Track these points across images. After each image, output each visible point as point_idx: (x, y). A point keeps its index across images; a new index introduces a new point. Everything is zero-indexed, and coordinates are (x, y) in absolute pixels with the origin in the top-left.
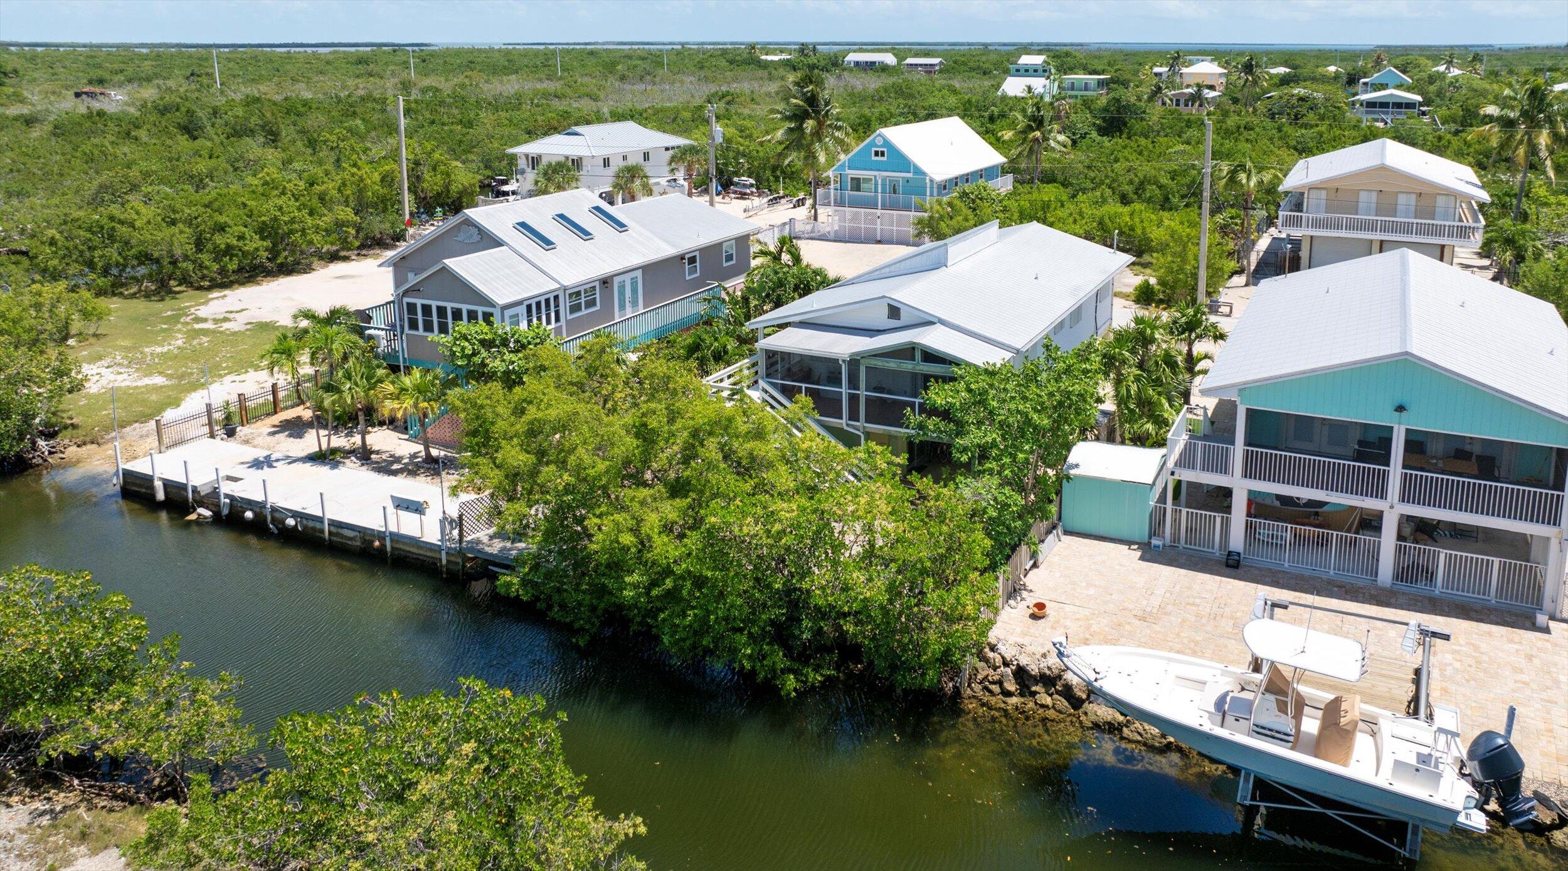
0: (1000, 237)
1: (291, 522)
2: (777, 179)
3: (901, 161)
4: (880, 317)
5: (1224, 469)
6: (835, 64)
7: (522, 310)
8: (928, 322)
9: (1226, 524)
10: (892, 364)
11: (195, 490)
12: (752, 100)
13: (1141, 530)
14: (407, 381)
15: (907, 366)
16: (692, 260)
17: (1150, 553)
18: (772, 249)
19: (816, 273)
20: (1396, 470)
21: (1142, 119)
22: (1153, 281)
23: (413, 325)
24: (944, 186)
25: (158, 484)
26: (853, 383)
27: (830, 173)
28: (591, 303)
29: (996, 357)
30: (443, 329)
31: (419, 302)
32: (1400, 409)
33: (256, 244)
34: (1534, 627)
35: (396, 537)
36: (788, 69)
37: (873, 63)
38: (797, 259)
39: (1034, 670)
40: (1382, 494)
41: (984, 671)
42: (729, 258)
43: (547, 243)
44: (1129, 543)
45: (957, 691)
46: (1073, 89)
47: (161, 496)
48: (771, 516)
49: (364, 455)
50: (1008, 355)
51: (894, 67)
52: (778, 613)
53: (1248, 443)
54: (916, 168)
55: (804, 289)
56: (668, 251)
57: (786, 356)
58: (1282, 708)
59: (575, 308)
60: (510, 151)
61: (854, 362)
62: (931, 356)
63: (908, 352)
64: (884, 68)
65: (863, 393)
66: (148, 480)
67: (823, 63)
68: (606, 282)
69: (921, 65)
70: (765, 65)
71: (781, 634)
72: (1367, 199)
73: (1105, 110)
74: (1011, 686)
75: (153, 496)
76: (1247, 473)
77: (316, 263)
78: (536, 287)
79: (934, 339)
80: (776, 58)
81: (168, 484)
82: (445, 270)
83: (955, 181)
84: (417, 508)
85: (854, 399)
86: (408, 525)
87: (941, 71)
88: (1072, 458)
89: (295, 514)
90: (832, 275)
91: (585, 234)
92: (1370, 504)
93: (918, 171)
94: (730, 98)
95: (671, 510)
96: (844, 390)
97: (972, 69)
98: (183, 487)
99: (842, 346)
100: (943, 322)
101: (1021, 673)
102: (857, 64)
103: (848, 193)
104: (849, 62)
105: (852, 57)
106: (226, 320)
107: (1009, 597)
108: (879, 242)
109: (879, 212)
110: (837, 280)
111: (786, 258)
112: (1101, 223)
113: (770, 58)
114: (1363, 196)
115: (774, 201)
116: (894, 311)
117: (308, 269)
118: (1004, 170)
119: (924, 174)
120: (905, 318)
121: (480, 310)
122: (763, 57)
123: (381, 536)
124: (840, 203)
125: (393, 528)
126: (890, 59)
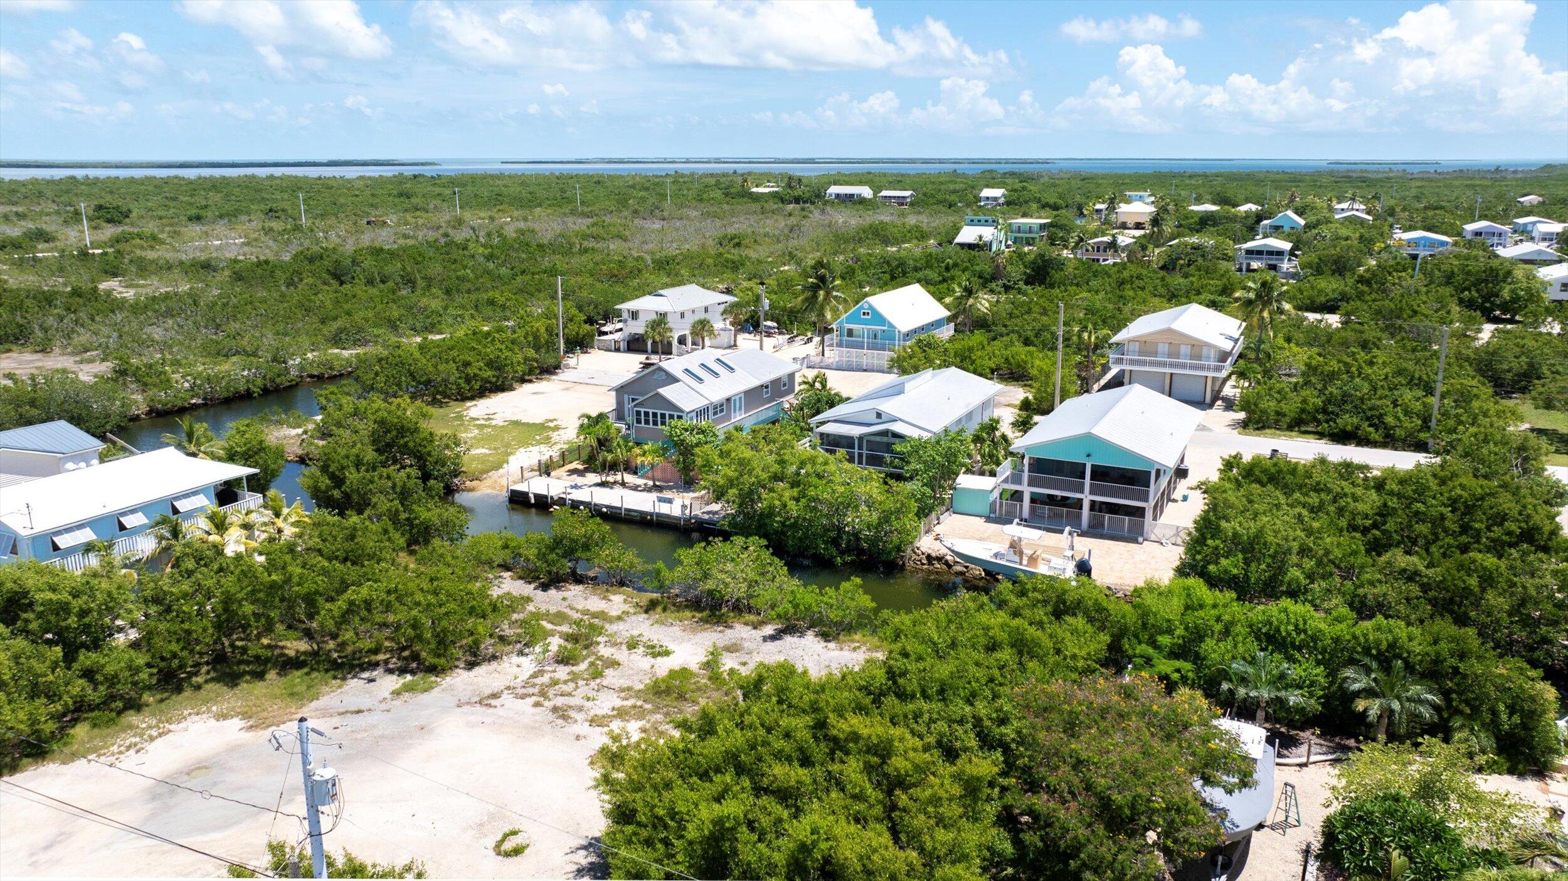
0: (933, 377)
1: (605, 510)
2: (791, 323)
3: (879, 318)
4: (873, 418)
5: (1020, 483)
6: (818, 196)
7: (694, 414)
8: (894, 420)
9: (1021, 506)
10: (878, 439)
11: (552, 498)
12: (755, 241)
13: (986, 511)
14: (646, 447)
15: (885, 439)
16: (767, 387)
17: (989, 519)
18: (810, 380)
19: (837, 394)
20: (1087, 480)
21: (1062, 270)
22: (1031, 397)
23: (639, 422)
24: (907, 335)
25: (531, 496)
26: (860, 448)
27: (834, 326)
28: (722, 411)
29: (926, 435)
30: (663, 423)
31: (642, 410)
32: (1088, 456)
33: (489, 373)
34: (1137, 542)
35: (659, 515)
36: (776, 200)
37: (852, 195)
38: (824, 386)
39: (934, 555)
40: (1082, 492)
41: (914, 557)
42: (785, 385)
43: (700, 380)
44: (981, 517)
45: (904, 564)
46: (1019, 232)
47: (533, 501)
48: (834, 491)
49: (623, 484)
50: (929, 435)
51: (870, 200)
52: (833, 534)
53: (1030, 471)
54: (889, 323)
55: (832, 405)
56: (756, 383)
57: (828, 435)
58: (1015, 553)
59: (715, 413)
60: (618, 307)
61: (861, 438)
62: (896, 435)
63: (885, 433)
64: (862, 201)
65: (865, 452)
66: (525, 495)
67: (807, 195)
68: (728, 400)
69: (894, 197)
70: (756, 198)
71: (835, 542)
72: (1163, 348)
73: (1034, 262)
74: (925, 561)
75: (529, 501)
76: (1030, 485)
77: (515, 385)
78: (700, 403)
79: (897, 427)
80: (766, 190)
81: (536, 496)
82: (658, 394)
83: (915, 331)
84: (670, 501)
85: (860, 455)
86: (664, 509)
87: (912, 204)
88: (958, 480)
89: (606, 507)
90: (844, 395)
91: (716, 374)
92: (1078, 496)
93: (890, 325)
94: (737, 240)
95: (795, 492)
96: (856, 451)
97: (939, 202)
98: (546, 497)
99: (855, 431)
100: (901, 420)
101: (929, 557)
102: (838, 196)
103: (846, 338)
104: (830, 195)
105: (834, 190)
106: (489, 419)
107: (926, 532)
108: (865, 370)
109: (865, 351)
110: (848, 399)
111: (818, 385)
112: (1007, 359)
113: (761, 190)
114: (1160, 346)
115: (791, 340)
116: (879, 415)
117: (511, 388)
118: (949, 320)
119: (895, 328)
120: (884, 418)
121: (676, 414)
122: (755, 190)
123: (651, 514)
124: (840, 345)
125: (657, 511)
126: (866, 192)
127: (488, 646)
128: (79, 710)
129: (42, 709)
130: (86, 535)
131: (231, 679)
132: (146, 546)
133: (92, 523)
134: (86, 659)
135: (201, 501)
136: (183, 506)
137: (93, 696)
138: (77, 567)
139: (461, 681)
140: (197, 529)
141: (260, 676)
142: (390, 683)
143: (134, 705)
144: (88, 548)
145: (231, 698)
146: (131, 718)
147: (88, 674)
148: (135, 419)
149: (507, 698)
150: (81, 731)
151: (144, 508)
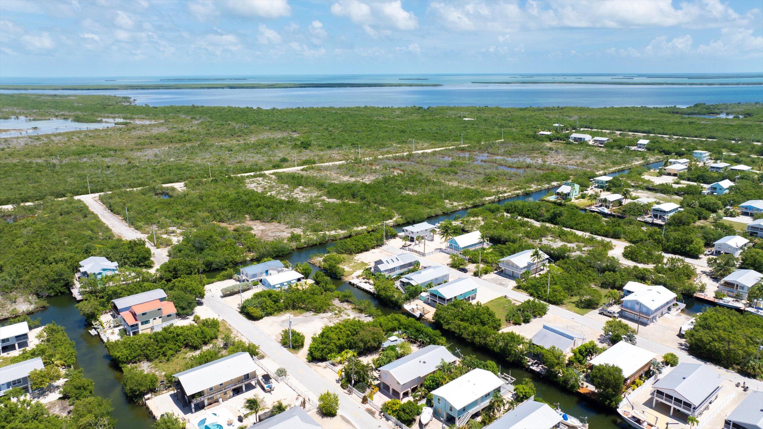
0: (433, 269)
3: (456, 243)
11: (355, 283)
16: (407, 264)
17: (424, 302)
25: (352, 283)
31: (375, 269)
43: (389, 263)
56: (403, 264)
57: (401, 281)
84: (371, 288)
89: (363, 287)
91: (393, 262)
92: (436, 301)
100: (414, 280)
102: (575, 138)
104: (572, 138)
106: (358, 260)
119: (459, 246)
127: (327, 310)
128: (275, 310)
129: (272, 310)
130: (279, 286)
131: (293, 309)
132: (286, 287)
133: (280, 284)
134: (277, 304)
135: (295, 281)
136: (292, 282)
137: (277, 309)
138: (278, 290)
139: (322, 315)
140: (293, 286)
141: (297, 309)
142: (313, 313)
143: (282, 311)
144: (279, 287)
145: (293, 312)
146: (281, 312)
147: (277, 306)
148: (293, 250)
149: (325, 319)
150: (276, 313)
151: (287, 282)
